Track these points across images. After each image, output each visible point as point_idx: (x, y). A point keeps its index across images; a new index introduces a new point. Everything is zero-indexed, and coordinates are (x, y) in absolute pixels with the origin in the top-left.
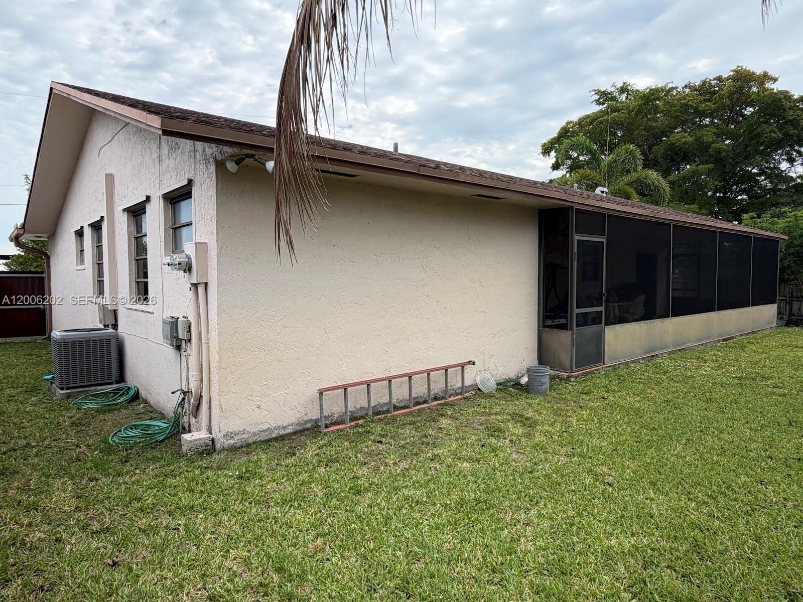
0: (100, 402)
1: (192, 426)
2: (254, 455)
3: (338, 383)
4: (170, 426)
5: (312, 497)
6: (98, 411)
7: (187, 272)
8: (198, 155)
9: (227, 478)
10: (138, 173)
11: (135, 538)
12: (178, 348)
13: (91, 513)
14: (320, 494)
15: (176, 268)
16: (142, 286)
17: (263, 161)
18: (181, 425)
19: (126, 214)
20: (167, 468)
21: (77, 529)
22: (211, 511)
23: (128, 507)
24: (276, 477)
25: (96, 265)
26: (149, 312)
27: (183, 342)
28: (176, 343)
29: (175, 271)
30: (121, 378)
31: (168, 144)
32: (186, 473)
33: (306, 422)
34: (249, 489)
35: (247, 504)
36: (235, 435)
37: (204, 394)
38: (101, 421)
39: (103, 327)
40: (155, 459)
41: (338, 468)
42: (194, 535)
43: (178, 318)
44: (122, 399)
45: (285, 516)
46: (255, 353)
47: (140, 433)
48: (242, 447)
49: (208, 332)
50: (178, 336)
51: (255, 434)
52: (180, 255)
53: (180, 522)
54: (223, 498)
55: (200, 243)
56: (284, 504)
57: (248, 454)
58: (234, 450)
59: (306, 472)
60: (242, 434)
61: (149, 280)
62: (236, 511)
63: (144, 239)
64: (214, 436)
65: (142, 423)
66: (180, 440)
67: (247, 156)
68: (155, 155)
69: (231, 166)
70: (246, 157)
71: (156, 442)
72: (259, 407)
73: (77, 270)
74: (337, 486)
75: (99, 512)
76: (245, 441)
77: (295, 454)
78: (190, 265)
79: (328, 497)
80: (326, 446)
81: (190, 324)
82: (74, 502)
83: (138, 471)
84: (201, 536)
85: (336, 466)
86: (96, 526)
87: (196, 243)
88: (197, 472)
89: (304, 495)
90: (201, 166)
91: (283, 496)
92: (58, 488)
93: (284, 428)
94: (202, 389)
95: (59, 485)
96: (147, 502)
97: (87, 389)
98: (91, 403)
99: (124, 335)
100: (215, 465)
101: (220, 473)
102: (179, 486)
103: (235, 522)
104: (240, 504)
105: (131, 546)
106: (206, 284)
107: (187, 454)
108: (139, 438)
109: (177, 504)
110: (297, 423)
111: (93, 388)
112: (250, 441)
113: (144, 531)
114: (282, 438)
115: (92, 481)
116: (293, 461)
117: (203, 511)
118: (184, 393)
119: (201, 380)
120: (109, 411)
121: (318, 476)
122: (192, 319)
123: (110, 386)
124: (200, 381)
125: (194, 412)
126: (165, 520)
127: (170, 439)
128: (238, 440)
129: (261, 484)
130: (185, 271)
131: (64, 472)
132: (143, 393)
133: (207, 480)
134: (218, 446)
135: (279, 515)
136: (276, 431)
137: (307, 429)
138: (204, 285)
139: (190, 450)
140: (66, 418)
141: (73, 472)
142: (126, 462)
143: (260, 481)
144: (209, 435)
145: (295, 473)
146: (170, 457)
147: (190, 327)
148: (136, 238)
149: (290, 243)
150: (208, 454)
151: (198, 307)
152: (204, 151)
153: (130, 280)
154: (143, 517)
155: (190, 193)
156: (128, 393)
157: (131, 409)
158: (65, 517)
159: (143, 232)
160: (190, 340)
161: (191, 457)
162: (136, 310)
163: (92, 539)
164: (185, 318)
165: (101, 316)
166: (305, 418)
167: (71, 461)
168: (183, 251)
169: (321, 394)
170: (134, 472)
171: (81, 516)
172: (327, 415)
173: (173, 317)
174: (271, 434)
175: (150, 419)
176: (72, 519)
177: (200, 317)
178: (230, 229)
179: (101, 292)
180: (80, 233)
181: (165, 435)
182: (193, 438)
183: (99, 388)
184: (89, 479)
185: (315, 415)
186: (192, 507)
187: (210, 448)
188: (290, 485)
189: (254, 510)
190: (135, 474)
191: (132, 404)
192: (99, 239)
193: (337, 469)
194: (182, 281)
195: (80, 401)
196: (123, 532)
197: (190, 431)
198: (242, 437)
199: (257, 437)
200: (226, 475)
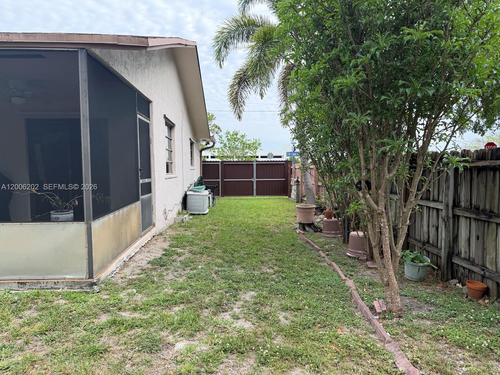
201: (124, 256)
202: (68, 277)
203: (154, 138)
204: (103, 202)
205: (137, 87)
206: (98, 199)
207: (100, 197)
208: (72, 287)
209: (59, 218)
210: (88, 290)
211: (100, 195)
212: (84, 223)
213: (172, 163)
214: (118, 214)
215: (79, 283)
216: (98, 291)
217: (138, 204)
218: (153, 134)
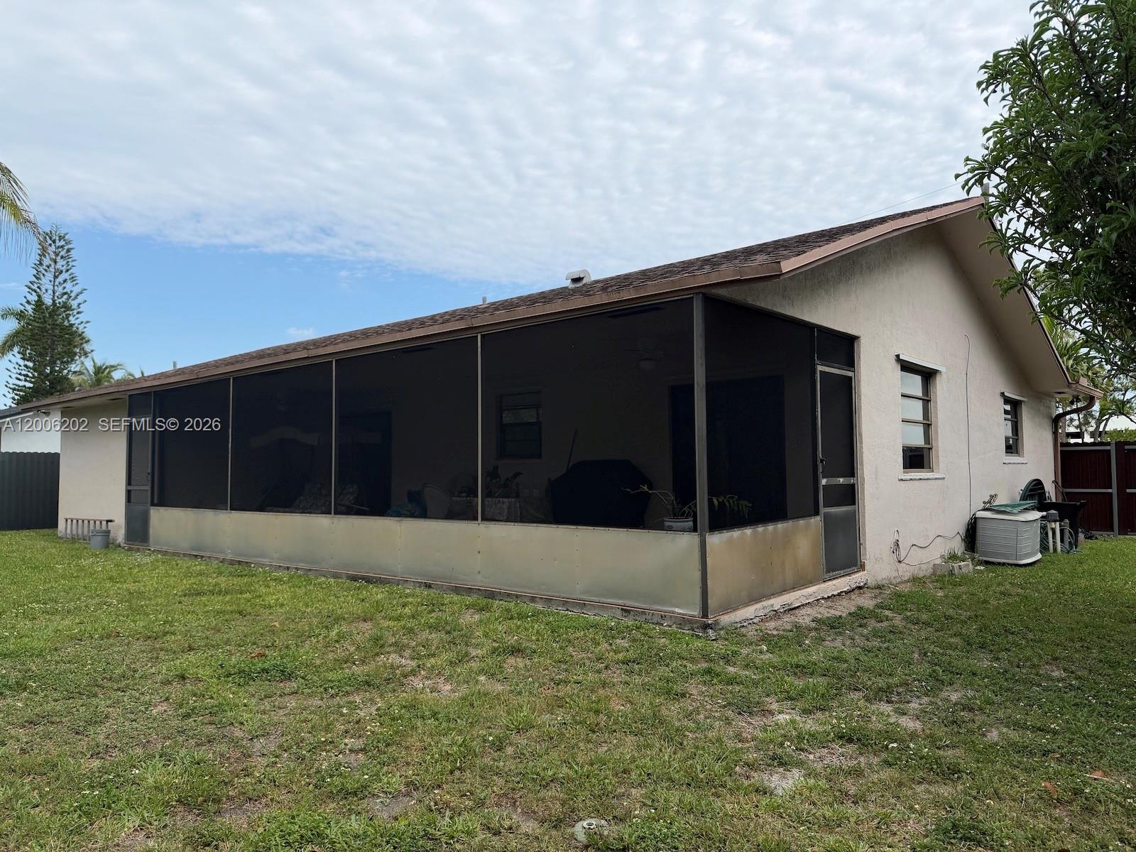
201: (777, 602)
202: (677, 610)
203: (862, 402)
204: (736, 508)
205: (815, 322)
206: (727, 504)
207: (731, 501)
208: (681, 626)
209: (672, 527)
210: (701, 634)
211: (732, 498)
212: (697, 534)
213: (930, 449)
214: (764, 530)
215: (690, 622)
216: (714, 638)
217: (816, 522)
218: (860, 396)
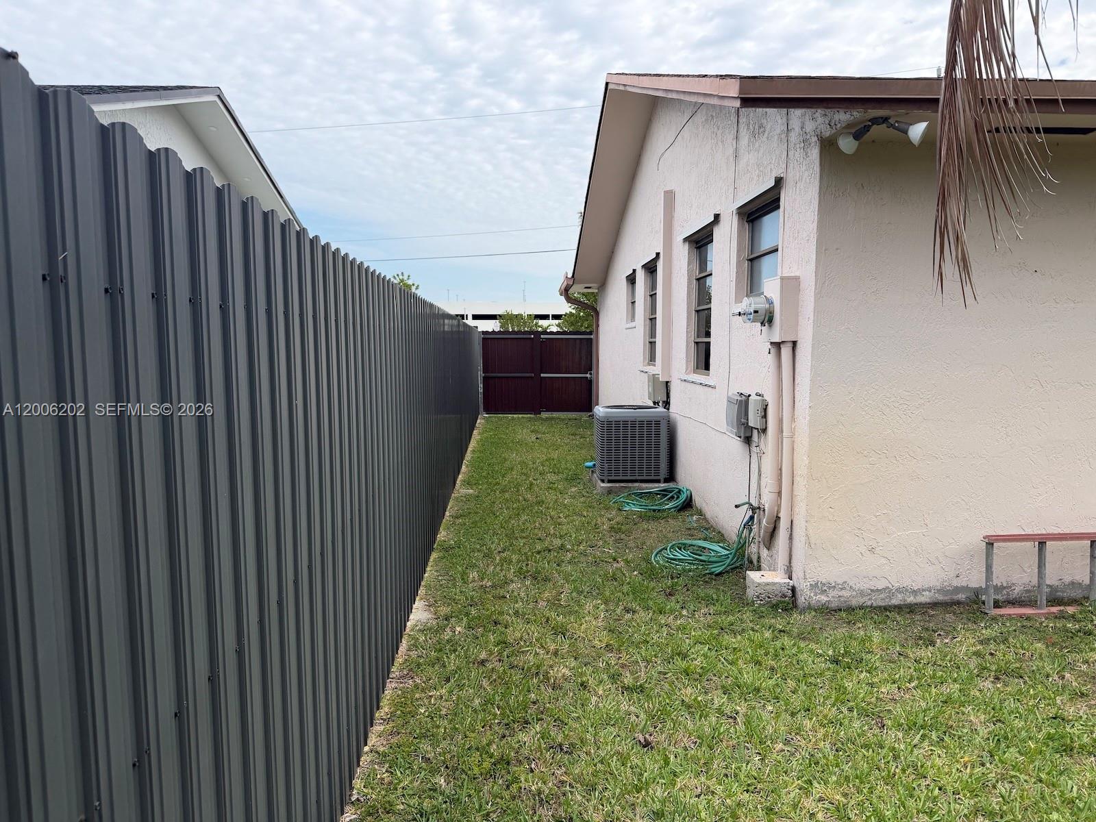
0: (643, 504)
1: (762, 560)
2: (859, 628)
3: (1026, 530)
4: (731, 554)
5: (965, 731)
6: (642, 517)
7: (766, 324)
8: (794, 137)
9: (814, 657)
10: (705, 183)
11: (675, 713)
12: (748, 440)
13: (624, 658)
14: (983, 732)
15: (749, 319)
16: (703, 347)
17: (903, 126)
18: (746, 557)
19: (687, 245)
20: (724, 618)
21: (605, 677)
22: (786, 705)
23: (669, 662)
24: (897, 676)
25: (648, 322)
26: (710, 386)
27: (755, 432)
28: (745, 433)
29: (749, 324)
30: (671, 477)
31: (748, 129)
32: (751, 632)
33: (957, 590)
34: (849, 685)
35: (845, 710)
36: (829, 588)
37: (781, 515)
38: (644, 530)
39: (652, 405)
40: (709, 601)
41: (1021, 690)
42: (758, 736)
43: (749, 396)
44: (671, 505)
45: (912, 751)
46: (870, 459)
47: (690, 556)
48: (840, 610)
49: (793, 419)
50: (748, 423)
51: (862, 593)
52: (758, 299)
53: (738, 708)
54: (805, 687)
55: (789, 278)
56: (910, 729)
57: (849, 623)
58: (826, 611)
59: (955, 681)
60: (842, 589)
61: (713, 340)
62: (825, 717)
63: (708, 279)
64: (795, 583)
65: (694, 542)
66: (744, 579)
67: (875, 121)
68: (731, 151)
69: (847, 145)
70: (873, 124)
71: (711, 574)
72: (872, 550)
73: (627, 329)
74: (1019, 724)
75: (633, 659)
76: (845, 602)
77: (933, 643)
78: (771, 313)
79: (998, 740)
80: (995, 641)
81: (767, 406)
82: (605, 637)
83: (684, 612)
84: (769, 742)
85: (1015, 684)
86: (628, 680)
87: (782, 279)
88: (768, 634)
89: (950, 723)
90: (797, 155)
91: (910, 713)
92: (589, 612)
93: (915, 592)
94: (779, 506)
95: (591, 607)
96: (694, 662)
97: (630, 485)
98: (634, 504)
99: (678, 416)
100: (796, 630)
101: (802, 645)
102: (740, 650)
103: (824, 735)
104: (833, 706)
105: (669, 724)
106: (794, 343)
107: (753, 602)
108: (688, 563)
109: (737, 678)
110: (939, 588)
111: (637, 485)
112: (854, 603)
113: (689, 707)
114: (911, 609)
115: (628, 611)
116: (930, 655)
117: (773, 701)
118: (753, 509)
119: (780, 493)
120: (655, 519)
121: (978, 694)
122: (770, 398)
123: (656, 485)
124: (777, 494)
125: (766, 539)
126: (719, 699)
127: (731, 574)
128: (833, 597)
129: (870, 681)
130: (763, 324)
131: (597, 591)
132: (698, 501)
133: (781, 652)
134: (801, 600)
135: (902, 747)
136: (899, 596)
137: (958, 603)
138: (790, 345)
139: (758, 597)
140: (605, 520)
141: (607, 594)
142: (670, 594)
143: (868, 675)
144: (789, 581)
145: (933, 677)
146: (729, 600)
147: (765, 410)
148: (698, 280)
149: (964, 264)
150: (785, 610)
151: (780, 380)
152: (802, 128)
153: (687, 339)
154: (688, 685)
155: (778, 199)
156: (678, 497)
157: (681, 520)
158: (594, 654)
159: (708, 269)
160: (764, 430)
161: (759, 607)
162: (693, 382)
163: (623, 696)
164: (760, 396)
165: (650, 390)
166: (957, 583)
167: (605, 577)
168: (763, 293)
169: (990, 545)
170: (680, 613)
171: (612, 658)
172: (999, 584)
173: (741, 394)
174: (891, 599)
175: (705, 539)
176: (601, 659)
177: (782, 395)
178: (839, 251)
179: (652, 358)
180: (631, 279)
181: (724, 567)
182: (764, 580)
183: (644, 485)
184: (625, 608)
185: (975, 579)
186: (758, 690)
187: (788, 602)
188: (924, 698)
189: (857, 724)
190: (682, 616)
191: (682, 513)
192: (653, 286)
193: (1020, 692)
194: (758, 338)
195: (621, 500)
196: (660, 699)
197: (759, 569)
198: (840, 594)
199: (866, 599)
200: (812, 651)
